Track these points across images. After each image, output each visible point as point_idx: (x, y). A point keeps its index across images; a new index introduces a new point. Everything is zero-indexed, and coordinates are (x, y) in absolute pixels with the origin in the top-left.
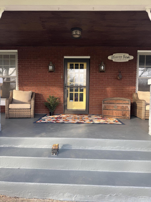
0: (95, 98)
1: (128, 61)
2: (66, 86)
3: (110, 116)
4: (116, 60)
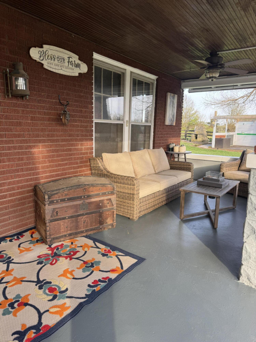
1: (77, 75)
3: (70, 235)
4: (52, 66)
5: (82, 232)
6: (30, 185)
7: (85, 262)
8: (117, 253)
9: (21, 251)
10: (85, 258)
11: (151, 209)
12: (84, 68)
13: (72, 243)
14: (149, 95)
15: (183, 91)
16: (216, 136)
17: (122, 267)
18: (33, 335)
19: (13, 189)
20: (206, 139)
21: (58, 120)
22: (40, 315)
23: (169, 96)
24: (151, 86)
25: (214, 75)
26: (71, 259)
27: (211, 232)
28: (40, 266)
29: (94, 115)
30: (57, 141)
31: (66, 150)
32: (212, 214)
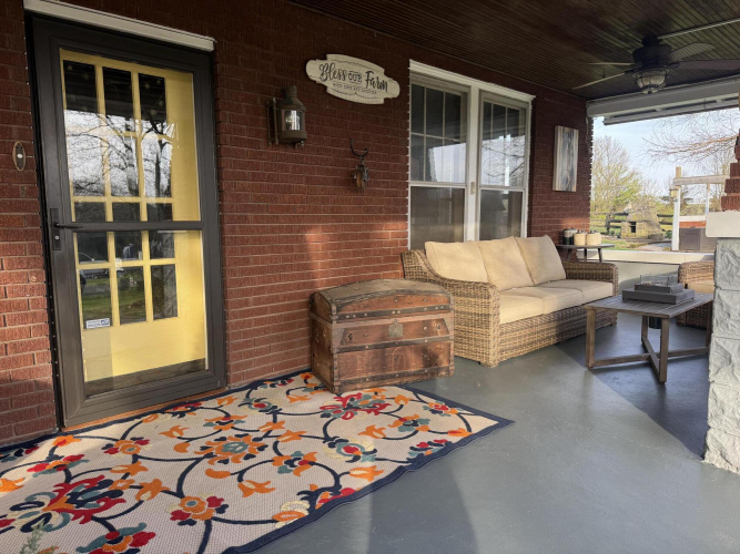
0: (259, 291)
1: (381, 101)
2: (57, 228)
3: (373, 379)
4: (342, 90)
5: (393, 377)
6: (303, 295)
7: (401, 419)
8: (458, 410)
9: (292, 400)
10: (402, 414)
11: (526, 350)
12: (394, 90)
13: (376, 393)
14: (517, 135)
15: (591, 122)
16: (681, 223)
17: (469, 429)
18: (330, 497)
19: (276, 299)
20: (657, 231)
21: (350, 183)
22: (337, 477)
23: (561, 133)
24: (521, 117)
25: (653, 82)
26: (377, 413)
27: (653, 388)
28: (326, 420)
29: (409, 173)
30: (347, 219)
31: (361, 236)
32: (656, 361)
